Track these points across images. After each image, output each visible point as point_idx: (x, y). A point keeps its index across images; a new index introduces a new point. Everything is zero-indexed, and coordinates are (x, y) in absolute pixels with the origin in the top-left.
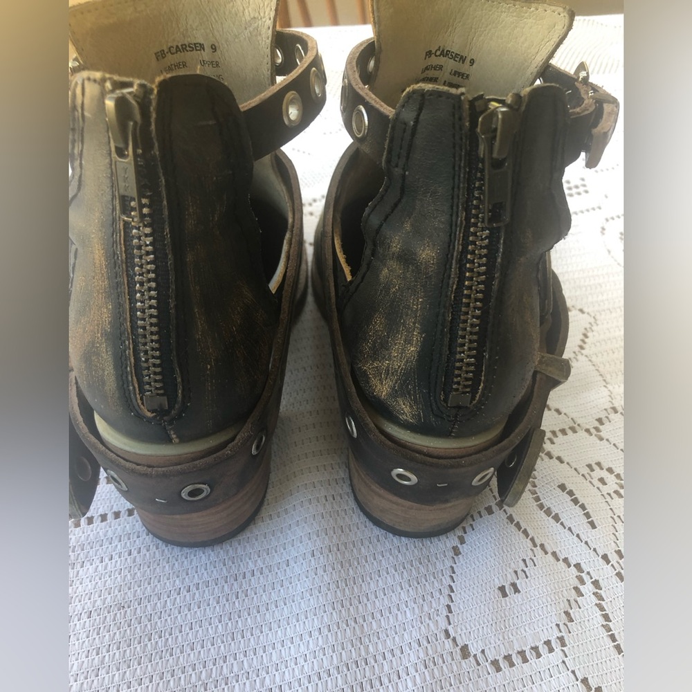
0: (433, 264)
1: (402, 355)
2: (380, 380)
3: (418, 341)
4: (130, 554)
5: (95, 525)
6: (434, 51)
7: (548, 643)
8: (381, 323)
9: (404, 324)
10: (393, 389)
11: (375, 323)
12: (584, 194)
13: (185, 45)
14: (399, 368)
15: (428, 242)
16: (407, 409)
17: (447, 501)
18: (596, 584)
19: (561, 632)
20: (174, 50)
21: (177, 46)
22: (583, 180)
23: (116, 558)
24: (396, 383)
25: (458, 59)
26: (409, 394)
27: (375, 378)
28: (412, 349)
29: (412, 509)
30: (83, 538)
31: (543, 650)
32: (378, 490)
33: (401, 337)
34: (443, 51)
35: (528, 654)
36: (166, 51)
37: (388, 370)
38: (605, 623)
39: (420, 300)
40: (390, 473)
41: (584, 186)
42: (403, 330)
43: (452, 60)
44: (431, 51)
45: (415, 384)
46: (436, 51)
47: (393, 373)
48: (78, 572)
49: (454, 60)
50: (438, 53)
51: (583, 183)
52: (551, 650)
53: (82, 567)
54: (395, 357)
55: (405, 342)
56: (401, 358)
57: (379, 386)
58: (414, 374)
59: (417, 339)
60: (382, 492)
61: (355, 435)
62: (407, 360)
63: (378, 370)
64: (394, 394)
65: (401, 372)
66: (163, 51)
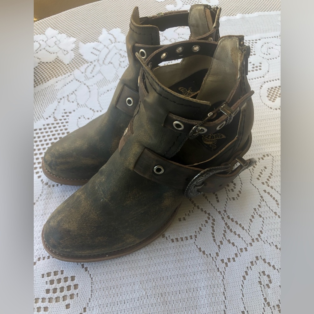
4: (64, 197)
5: (55, 187)
7: (191, 236)
12: (259, 70)
18: (214, 220)
19: (196, 233)
22: (261, 63)
23: (60, 197)
30: (51, 191)
31: (189, 238)
35: (184, 239)
38: (212, 232)
41: (260, 66)
48: (48, 201)
51: (260, 65)
52: (191, 238)
53: (50, 199)
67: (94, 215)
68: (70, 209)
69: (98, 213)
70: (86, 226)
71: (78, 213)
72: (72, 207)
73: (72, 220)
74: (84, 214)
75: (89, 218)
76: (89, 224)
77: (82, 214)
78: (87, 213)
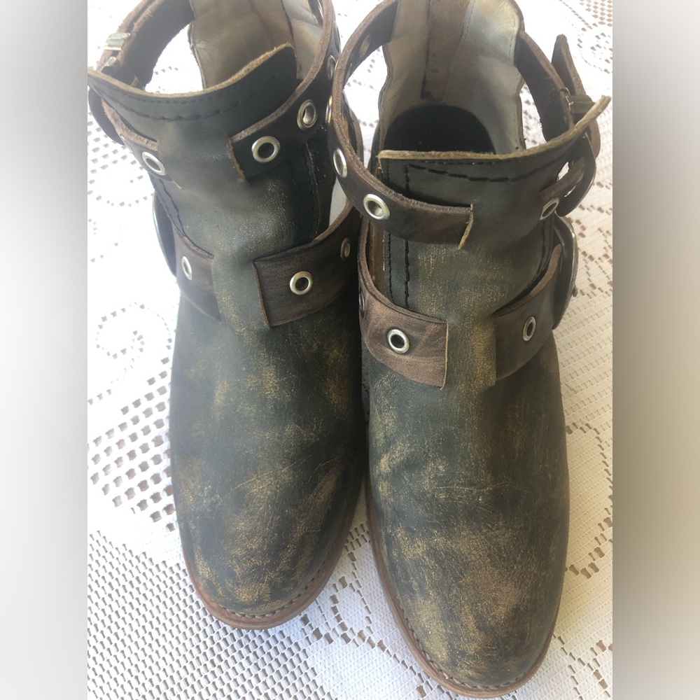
67: (504, 535)
68: (460, 586)
69: (501, 523)
70: (520, 566)
71: (481, 568)
72: (457, 579)
73: (494, 591)
74: (489, 556)
75: (505, 549)
76: (518, 556)
77: (486, 562)
78: (490, 548)
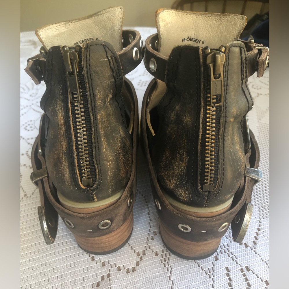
0: (190, 124)
1: (179, 167)
2: (170, 180)
3: (186, 160)
6: (186, 39)
8: (168, 153)
9: (179, 153)
10: (176, 184)
11: (166, 153)
13: (86, 40)
14: (178, 174)
15: (187, 114)
16: (183, 194)
17: (206, 240)
20: (81, 42)
21: (83, 41)
24: (177, 181)
25: (197, 42)
26: (184, 186)
27: (167, 179)
28: (183, 164)
29: (190, 245)
32: (173, 236)
33: (178, 159)
34: (190, 38)
36: (78, 43)
37: (173, 175)
39: (185, 141)
40: (178, 226)
42: (178, 155)
43: (194, 42)
44: (185, 39)
45: (186, 181)
46: (187, 39)
47: (175, 176)
49: (195, 42)
50: (188, 39)
54: (175, 168)
55: (180, 161)
56: (178, 169)
57: (169, 183)
58: (185, 177)
59: (185, 159)
60: (175, 237)
61: (160, 208)
62: (181, 170)
63: (168, 175)
64: (177, 186)
65: (179, 176)
66: (77, 42)
